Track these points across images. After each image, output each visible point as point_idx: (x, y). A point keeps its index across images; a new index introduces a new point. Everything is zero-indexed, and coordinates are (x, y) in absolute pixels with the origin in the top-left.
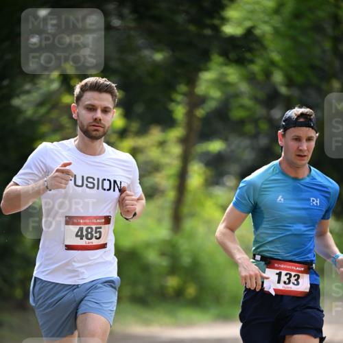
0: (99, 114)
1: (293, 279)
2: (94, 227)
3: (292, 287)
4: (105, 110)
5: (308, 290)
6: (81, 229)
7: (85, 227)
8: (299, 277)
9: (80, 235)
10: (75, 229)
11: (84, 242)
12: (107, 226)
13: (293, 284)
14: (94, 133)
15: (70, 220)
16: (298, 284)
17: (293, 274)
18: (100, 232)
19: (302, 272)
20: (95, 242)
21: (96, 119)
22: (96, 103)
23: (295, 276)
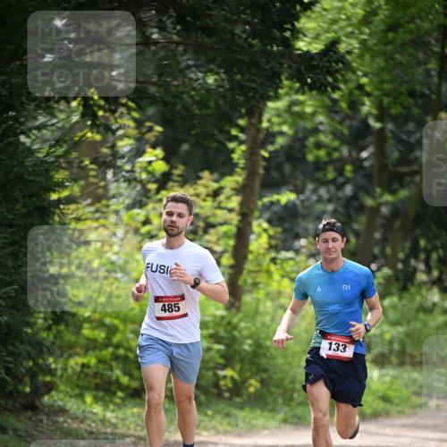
0: (175, 218)
1: (341, 348)
2: (173, 303)
3: (339, 353)
4: (180, 215)
5: (351, 356)
6: (164, 305)
7: (167, 304)
8: (346, 347)
9: (164, 309)
10: (161, 304)
11: (167, 314)
12: (183, 302)
13: (341, 351)
14: (170, 232)
15: (157, 299)
16: (345, 351)
18: (179, 308)
19: (349, 343)
20: (175, 314)
21: (172, 222)
22: (173, 210)
23: (342, 345)
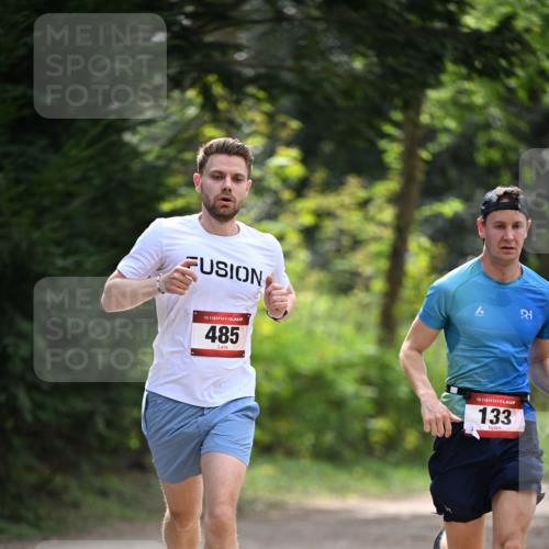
0: (228, 183)
1: (502, 417)
2: (230, 327)
3: (501, 427)
4: (237, 179)
5: (522, 430)
6: (213, 329)
7: (218, 326)
8: (509, 413)
9: (211, 336)
10: (207, 327)
11: (216, 346)
12: (245, 327)
13: (503, 422)
14: (222, 210)
15: (199, 317)
16: (509, 422)
17: (502, 409)
18: (237, 335)
19: (514, 407)
20: (230, 347)
21: (225, 189)
23: (504, 412)
